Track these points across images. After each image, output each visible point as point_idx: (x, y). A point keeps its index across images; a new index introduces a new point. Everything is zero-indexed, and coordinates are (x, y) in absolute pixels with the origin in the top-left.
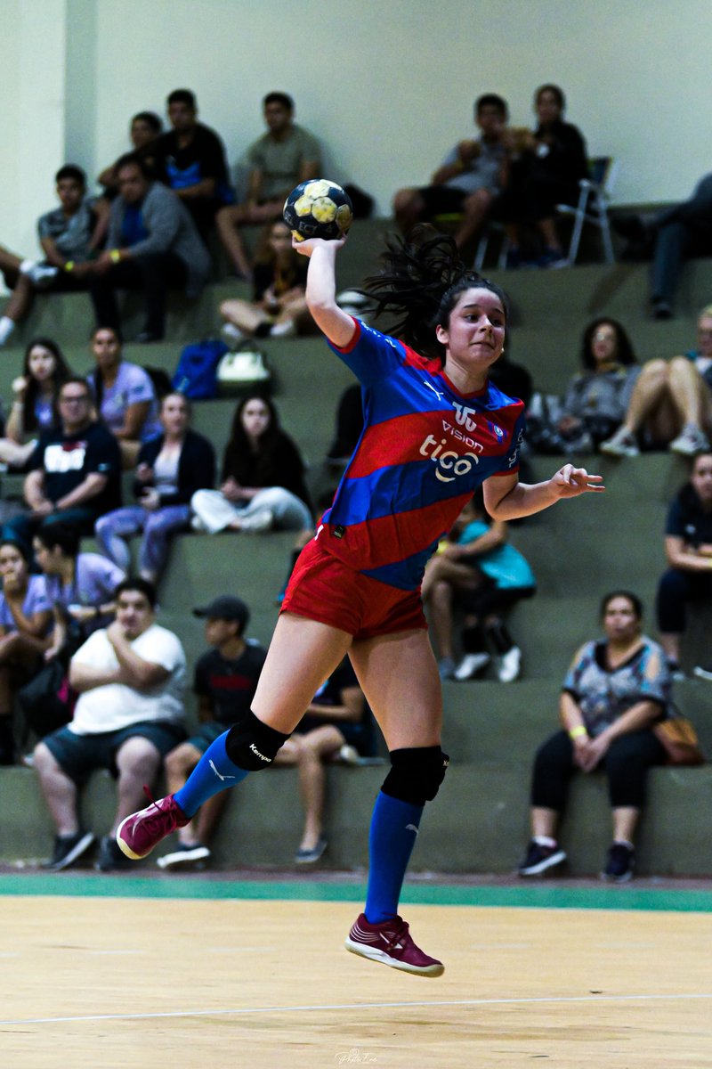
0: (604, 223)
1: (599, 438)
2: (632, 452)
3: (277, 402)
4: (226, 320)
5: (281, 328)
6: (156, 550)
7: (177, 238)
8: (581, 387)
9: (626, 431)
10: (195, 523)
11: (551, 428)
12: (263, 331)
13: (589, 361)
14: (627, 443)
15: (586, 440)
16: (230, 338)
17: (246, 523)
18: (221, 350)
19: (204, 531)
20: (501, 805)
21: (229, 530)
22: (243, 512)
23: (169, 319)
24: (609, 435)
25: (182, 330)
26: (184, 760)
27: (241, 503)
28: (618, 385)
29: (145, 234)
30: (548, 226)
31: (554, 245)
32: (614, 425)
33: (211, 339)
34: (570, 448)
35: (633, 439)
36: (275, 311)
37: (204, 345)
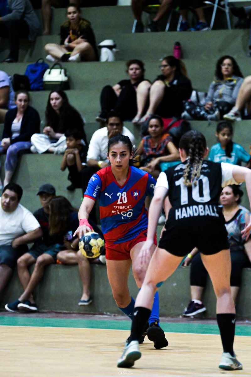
0: (227, 10)
1: (223, 112)
2: (239, 119)
3: (68, 93)
4: (48, 53)
5: (74, 57)
6: (12, 161)
7: (24, 14)
8: (215, 88)
9: (235, 109)
10: (32, 148)
11: (200, 107)
12: (65, 58)
13: (220, 76)
14: (236, 115)
15: (217, 112)
16: (50, 61)
17: (56, 149)
18: (45, 67)
19: (37, 153)
20: (175, 285)
21: (48, 152)
22: (55, 144)
23: (21, 52)
24: (228, 111)
25: (27, 57)
26: (26, 261)
27: (53, 140)
28: (233, 87)
29: (10, 11)
30: (200, 11)
31: (202, 20)
32: (230, 106)
33: (41, 61)
34: (209, 116)
35: (239, 113)
36: (70, 49)
37: (37, 65)
